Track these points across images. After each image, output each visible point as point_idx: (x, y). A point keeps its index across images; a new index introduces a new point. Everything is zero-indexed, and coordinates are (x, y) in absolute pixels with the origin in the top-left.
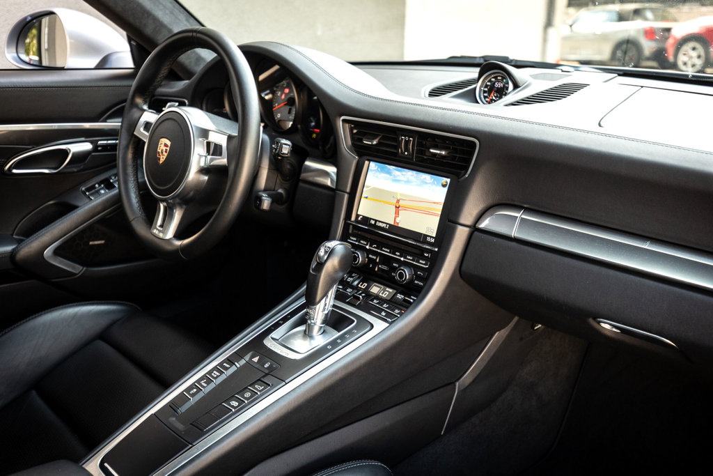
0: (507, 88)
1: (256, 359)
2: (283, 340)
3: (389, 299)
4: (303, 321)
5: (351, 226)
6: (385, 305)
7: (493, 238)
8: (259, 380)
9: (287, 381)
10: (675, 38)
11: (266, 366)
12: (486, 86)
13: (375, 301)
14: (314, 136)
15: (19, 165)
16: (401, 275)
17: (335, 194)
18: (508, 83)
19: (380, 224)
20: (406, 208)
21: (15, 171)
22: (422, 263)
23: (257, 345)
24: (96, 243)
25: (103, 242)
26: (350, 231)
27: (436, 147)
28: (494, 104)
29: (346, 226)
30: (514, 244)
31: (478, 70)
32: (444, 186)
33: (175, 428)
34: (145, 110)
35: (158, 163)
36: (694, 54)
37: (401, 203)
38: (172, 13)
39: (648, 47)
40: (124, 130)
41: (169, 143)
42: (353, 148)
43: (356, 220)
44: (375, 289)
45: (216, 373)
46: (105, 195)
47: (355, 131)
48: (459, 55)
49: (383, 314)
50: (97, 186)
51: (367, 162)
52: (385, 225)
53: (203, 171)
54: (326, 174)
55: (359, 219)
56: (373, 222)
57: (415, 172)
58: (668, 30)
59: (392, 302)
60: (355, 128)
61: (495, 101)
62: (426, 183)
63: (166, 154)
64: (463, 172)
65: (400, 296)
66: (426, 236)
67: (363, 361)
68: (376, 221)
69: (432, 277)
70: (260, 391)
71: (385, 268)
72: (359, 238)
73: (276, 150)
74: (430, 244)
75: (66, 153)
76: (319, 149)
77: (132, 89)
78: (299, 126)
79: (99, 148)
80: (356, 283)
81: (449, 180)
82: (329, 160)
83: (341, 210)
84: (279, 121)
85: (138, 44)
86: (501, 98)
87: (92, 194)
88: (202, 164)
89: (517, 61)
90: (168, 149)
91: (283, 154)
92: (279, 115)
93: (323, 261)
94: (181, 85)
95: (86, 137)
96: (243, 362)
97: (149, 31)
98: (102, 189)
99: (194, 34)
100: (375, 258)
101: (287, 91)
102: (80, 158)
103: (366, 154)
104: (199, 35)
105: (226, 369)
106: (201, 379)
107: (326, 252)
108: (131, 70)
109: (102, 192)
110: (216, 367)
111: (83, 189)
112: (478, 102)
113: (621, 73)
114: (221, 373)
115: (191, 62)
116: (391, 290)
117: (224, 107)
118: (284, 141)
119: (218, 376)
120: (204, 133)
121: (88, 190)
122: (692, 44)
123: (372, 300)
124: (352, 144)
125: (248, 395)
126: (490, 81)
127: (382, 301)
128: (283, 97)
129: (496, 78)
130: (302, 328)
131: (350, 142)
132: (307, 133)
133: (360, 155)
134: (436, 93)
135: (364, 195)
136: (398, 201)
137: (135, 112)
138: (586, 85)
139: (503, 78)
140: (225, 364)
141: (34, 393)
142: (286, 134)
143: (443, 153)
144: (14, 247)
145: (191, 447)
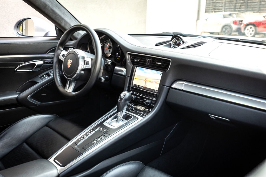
0: (181, 43)
1: (101, 129)
2: (110, 123)
3: (143, 110)
4: (116, 117)
5: (131, 88)
6: (142, 112)
7: (176, 90)
8: (103, 135)
9: (111, 135)
10: (244, 24)
11: (105, 131)
12: (174, 43)
13: (139, 111)
14: (118, 59)
15: (19, 69)
16: (147, 103)
17: (126, 77)
18: (181, 42)
19: (140, 87)
20: (148, 81)
21: (18, 70)
22: (154, 99)
23: (101, 124)
24: (44, 95)
25: (46, 94)
26: (130, 89)
27: (158, 62)
28: (176, 49)
29: (129, 87)
30: (182, 92)
31: (171, 37)
32: (161, 74)
33: (77, 149)
34: (62, 50)
35: (67, 68)
36: (251, 30)
37: (147, 80)
38: (70, 18)
39: (235, 27)
40: (55, 57)
41: (71, 61)
42: (131, 63)
43: (132, 86)
44: (139, 107)
45: (88, 133)
46: (47, 78)
47: (132, 57)
48: (165, 32)
49: (141, 115)
50: (44, 75)
51: (136, 67)
52: (142, 87)
53: (83, 70)
54: (122, 71)
55: (133, 85)
56: (138, 86)
57: (151, 70)
58: (242, 21)
59: (144, 111)
60: (132, 56)
61: (177, 47)
62: (155, 73)
63: (70, 65)
64: (166, 70)
65: (147, 110)
66: (155, 90)
67: (136, 129)
68: (139, 86)
69: (157, 103)
70: (103, 138)
71: (142, 101)
72: (133, 91)
73: (106, 63)
74: (156, 93)
75: (34, 64)
76: (120, 63)
77: (58, 43)
78: (113, 56)
79: (45, 63)
80: (132, 106)
81: (162, 72)
82: (123, 66)
83: (127, 82)
84: (106, 54)
85: (58, 28)
86: (179, 46)
87: (43, 78)
88: (83, 68)
89: (184, 34)
90: (71, 63)
91: (109, 64)
92: (106, 52)
93: (122, 98)
94: (73, 42)
95: (41, 59)
96: (97, 130)
97: (63, 24)
98: (46, 76)
99: (80, 26)
100: (138, 97)
101: (109, 44)
102: (39, 66)
103: (135, 64)
104: (81, 26)
105: (92, 132)
106: (84, 135)
107: (123, 95)
108: (56, 37)
109: (46, 77)
110: (88, 131)
111: (40, 76)
112: (171, 48)
113: (218, 38)
114: (90, 133)
115: (76, 35)
116: (144, 108)
117: (88, 49)
118: (109, 60)
119: (89, 134)
120: (83, 58)
122: (250, 26)
123: (138, 111)
124: (131, 61)
125: (99, 139)
126: (175, 41)
127: (141, 111)
128: (107, 46)
129: (177, 40)
130: (116, 119)
131: (130, 61)
132: (115, 58)
133: (133, 65)
134: (158, 45)
135: (135, 77)
136: (146, 79)
137: (59, 51)
138: (206, 42)
139: (179, 40)
140: (91, 130)
141: (25, 143)
142: (109, 58)
143: (160, 64)
144: (18, 95)
145: (82, 155)
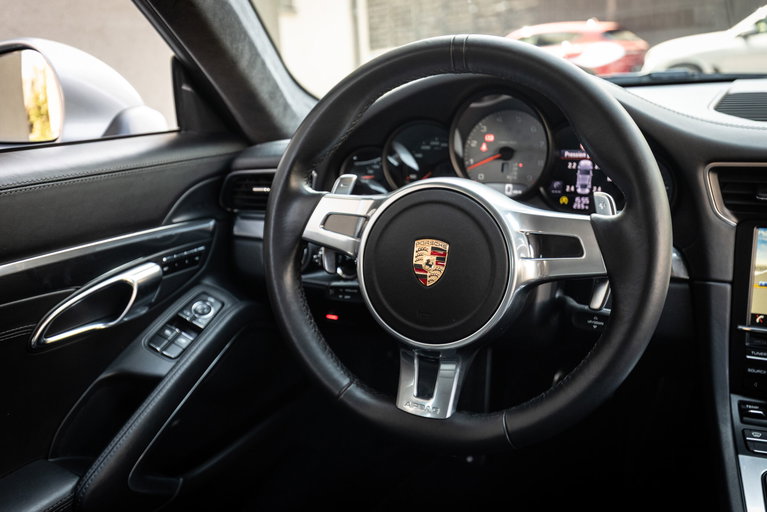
5: (747, 335)
14: (564, 200)
15: (55, 328)
21: (46, 335)
42: (728, 211)
43: (754, 323)
46: (196, 347)
51: (756, 230)
55: (758, 320)
63: (443, 268)
79: (166, 269)
87: (165, 348)
98: (178, 336)
101: (489, 138)
108: (174, 135)
109: (182, 340)
111: (147, 342)
121: (152, 340)
124: (725, 204)
128: (484, 147)
131: (722, 202)
133: (741, 220)
135: (759, 282)
